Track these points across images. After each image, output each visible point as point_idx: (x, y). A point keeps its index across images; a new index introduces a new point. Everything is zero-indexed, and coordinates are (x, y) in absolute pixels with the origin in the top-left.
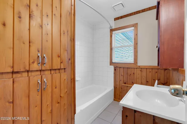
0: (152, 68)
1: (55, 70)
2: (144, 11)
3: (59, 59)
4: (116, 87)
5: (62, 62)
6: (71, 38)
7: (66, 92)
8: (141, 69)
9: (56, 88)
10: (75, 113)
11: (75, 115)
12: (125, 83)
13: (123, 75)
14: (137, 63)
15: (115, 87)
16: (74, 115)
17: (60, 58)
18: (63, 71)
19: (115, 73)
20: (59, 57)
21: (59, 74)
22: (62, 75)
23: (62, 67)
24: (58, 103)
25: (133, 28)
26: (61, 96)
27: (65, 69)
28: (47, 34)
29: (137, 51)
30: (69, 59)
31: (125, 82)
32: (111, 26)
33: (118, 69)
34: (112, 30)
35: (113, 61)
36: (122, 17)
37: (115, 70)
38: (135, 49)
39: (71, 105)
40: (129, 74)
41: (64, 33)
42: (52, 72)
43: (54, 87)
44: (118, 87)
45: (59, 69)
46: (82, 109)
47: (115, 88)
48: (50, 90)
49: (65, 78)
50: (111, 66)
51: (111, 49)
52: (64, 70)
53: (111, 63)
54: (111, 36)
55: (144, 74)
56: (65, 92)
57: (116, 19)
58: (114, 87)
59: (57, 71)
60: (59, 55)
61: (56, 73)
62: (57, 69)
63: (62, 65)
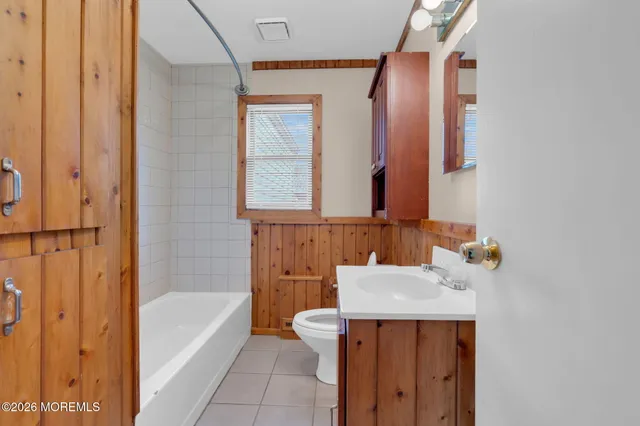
0: (357, 224)
1: (55, 233)
2: (336, 64)
3: (74, 187)
4: (260, 290)
5: (88, 201)
6: (121, 102)
7: (106, 328)
8: (331, 225)
9: (61, 316)
10: (135, 410)
11: (138, 417)
12: (287, 273)
13: (280, 247)
14: (320, 210)
15: (256, 290)
16: (133, 417)
17: (78, 180)
18: (89, 237)
19: (255, 244)
20: (76, 176)
21: (74, 254)
22: (89, 254)
23: (89, 223)
24: (72, 383)
25: (309, 107)
26: (82, 352)
27: (97, 229)
28: (22, 62)
29: (321, 176)
30: (115, 190)
31: (286, 268)
32: (242, 85)
33: (265, 231)
34: (244, 99)
35: (247, 203)
36: (277, 65)
37: (256, 233)
38: (314, 167)
39: (121, 382)
40: (299, 243)
41: (97, 76)
42: (42, 244)
43: (53, 316)
44: (265, 289)
45: (72, 232)
46: (159, 389)
47: (256, 292)
48: (34, 331)
49: (100, 269)
50: (243, 221)
51: (242, 162)
52: (93, 234)
53: (242, 211)
54: (242, 119)
55: (338, 240)
56: (101, 331)
57: (259, 66)
58: (253, 291)
59: (65, 240)
60: (74, 168)
61: (58, 250)
62: (64, 231)
63: (89, 211)
